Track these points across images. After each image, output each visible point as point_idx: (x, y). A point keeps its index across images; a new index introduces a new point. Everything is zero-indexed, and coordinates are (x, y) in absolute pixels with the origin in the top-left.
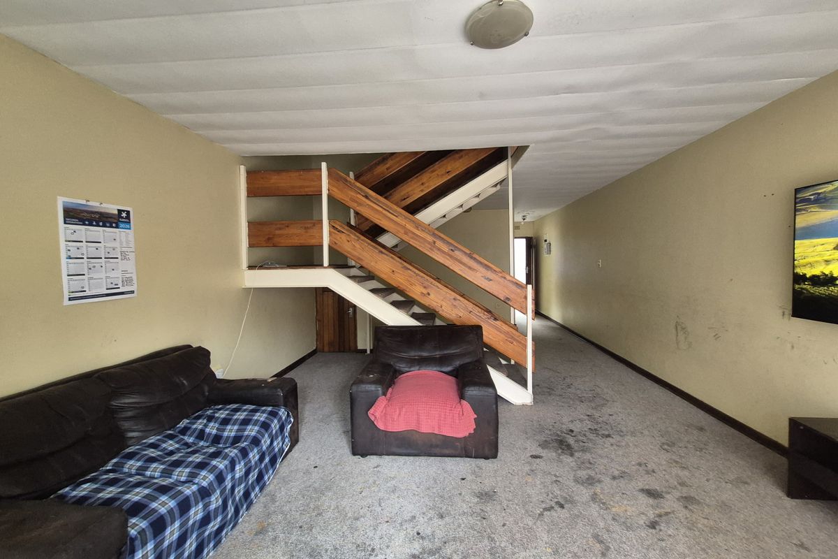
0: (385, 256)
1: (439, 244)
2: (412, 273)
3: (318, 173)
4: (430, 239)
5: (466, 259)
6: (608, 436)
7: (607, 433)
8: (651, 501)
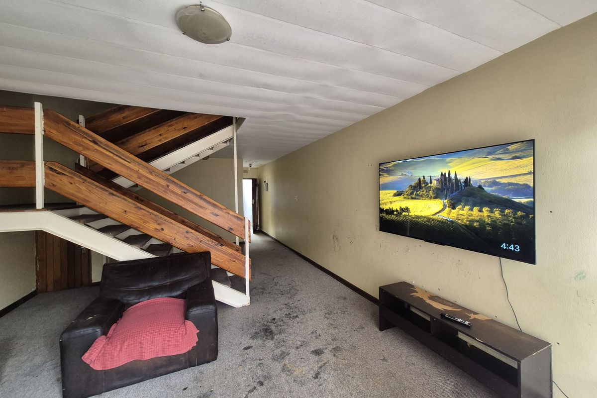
0: (116, 198)
1: (172, 187)
2: (146, 213)
3: (29, 112)
4: (164, 183)
5: (197, 200)
6: (297, 317)
7: (295, 315)
8: (317, 358)
